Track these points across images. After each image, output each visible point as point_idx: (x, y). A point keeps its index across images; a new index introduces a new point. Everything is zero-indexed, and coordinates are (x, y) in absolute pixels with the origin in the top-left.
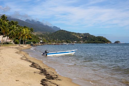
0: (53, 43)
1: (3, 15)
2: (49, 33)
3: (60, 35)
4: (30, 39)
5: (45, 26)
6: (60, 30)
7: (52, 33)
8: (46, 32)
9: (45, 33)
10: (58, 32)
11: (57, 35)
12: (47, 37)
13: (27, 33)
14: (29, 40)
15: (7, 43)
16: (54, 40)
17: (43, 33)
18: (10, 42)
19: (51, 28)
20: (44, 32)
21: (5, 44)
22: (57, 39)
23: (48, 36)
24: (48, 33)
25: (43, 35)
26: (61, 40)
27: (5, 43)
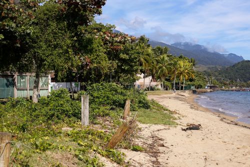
0: (232, 87)
1: (141, 37)
2: (221, 67)
3: (244, 71)
4: (191, 80)
5: (212, 53)
6: (244, 61)
7: (227, 67)
8: (214, 66)
9: (213, 68)
10: (240, 66)
11: (238, 71)
12: (217, 76)
13: (187, 69)
14: (189, 83)
15: (152, 89)
16: (232, 81)
17: (209, 68)
18: (156, 86)
19: (224, 57)
20: (211, 66)
21: (148, 90)
22: (238, 80)
23: (220, 74)
24: (217, 66)
25: (209, 71)
26: (245, 81)
27: (148, 88)
